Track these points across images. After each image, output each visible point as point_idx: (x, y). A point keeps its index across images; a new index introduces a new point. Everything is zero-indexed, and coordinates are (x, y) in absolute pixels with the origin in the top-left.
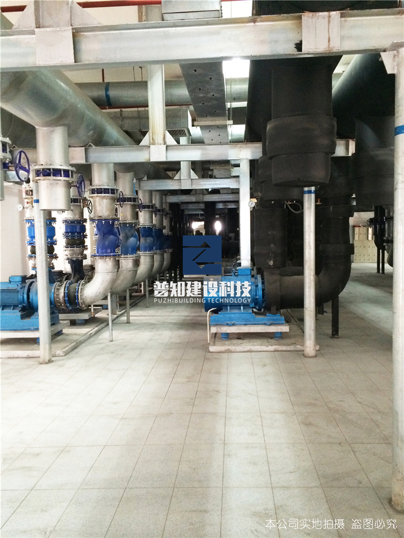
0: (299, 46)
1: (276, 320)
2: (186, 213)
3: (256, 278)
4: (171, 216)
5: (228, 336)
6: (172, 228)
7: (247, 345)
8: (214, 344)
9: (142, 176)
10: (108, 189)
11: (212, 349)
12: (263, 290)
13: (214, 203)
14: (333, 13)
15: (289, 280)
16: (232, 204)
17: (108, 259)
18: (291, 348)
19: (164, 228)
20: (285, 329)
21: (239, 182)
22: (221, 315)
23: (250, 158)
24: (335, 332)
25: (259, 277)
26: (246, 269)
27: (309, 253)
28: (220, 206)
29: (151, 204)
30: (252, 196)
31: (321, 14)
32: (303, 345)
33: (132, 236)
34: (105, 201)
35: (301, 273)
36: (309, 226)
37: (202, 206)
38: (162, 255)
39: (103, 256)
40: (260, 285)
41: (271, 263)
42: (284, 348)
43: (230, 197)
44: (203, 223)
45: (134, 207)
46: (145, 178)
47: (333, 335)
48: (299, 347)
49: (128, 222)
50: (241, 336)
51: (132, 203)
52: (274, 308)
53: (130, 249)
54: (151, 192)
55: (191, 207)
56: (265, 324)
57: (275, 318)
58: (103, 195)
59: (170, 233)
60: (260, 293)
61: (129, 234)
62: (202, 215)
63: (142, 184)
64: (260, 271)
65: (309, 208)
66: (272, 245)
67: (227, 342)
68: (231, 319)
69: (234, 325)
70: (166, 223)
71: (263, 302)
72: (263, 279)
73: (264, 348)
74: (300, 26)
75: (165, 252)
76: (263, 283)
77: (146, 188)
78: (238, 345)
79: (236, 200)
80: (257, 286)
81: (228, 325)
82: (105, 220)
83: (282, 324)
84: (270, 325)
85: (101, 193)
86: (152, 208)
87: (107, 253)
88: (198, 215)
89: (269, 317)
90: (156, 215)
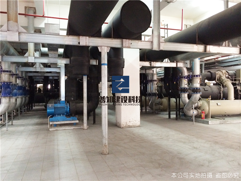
0: (79, 43)
1: (74, 119)
2: (35, 80)
3: (67, 104)
4: (29, 81)
5: (56, 125)
6: (29, 87)
7: (63, 128)
8: (51, 128)
9: (19, 65)
10: (8, 71)
11: (50, 130)
12: (70, 108)
13: (48, 77)
14: (87, 37)
15: (78, 105)
16: (56, 77)
17: (7, 98)
18: (79, 127)
19: (27, 86)
20: (77, 121)
21: (60, 70)
22: (54, 118)
23: (65, 63)
24: (94, 122)
25: (68, 104)
26: (63, 101)
27: (85, 95)
28: (51, 78)
29: (22, 76)
30: (65, 75)
31: (84, 37)
32: (83, 126)
33: (15, 89)
34: (6, 75)
35: (83, 103)
36: (85, 86)
37: (43, 78)
38: (25, 98)
39: (5, 97)
40: (68, 107)
41: (73, 99)
42: (77, 128)
43: (56, 75)
44: (42, 85)
45: (16, 78)
46: (21, 66)
47: (94, 123)
48: (82, 127)
49: (13, 83)
50: (61, 125)
51: (16, 76)
52: (73, 115)
53: (14, 94)
54: (22, 72)
55: (38, 78)
56: (70, 120)
57: (74, 118)
58: (6, 73)
59: (28, 89)
60: (68, 109)
61: (14, 88)
62: (42, 81)
63: (19, 68)
64: (68, 102)
65: (85, 80)
66: (73, 93)
67: (56, 127)
68: (57, 119)
69: (59, 121)
70: (27, 84)
71: (70, 112)
72: (69, 104)
73: (70, 128)
74: (79, 38)
75: (27, 96)
76: (69, 106)
77: (20, 70)
78: (60, 128)
79: (58, 76)
80: (67, 107)
81: (56, 121)
82: (6, 82)
83: (76, 120)
84: (72, 120)
85: (5, 72)
86: (23, 78)
87: (6, 95)
88: (40, 81)
89: (71, 118)
90: (24, 81)
